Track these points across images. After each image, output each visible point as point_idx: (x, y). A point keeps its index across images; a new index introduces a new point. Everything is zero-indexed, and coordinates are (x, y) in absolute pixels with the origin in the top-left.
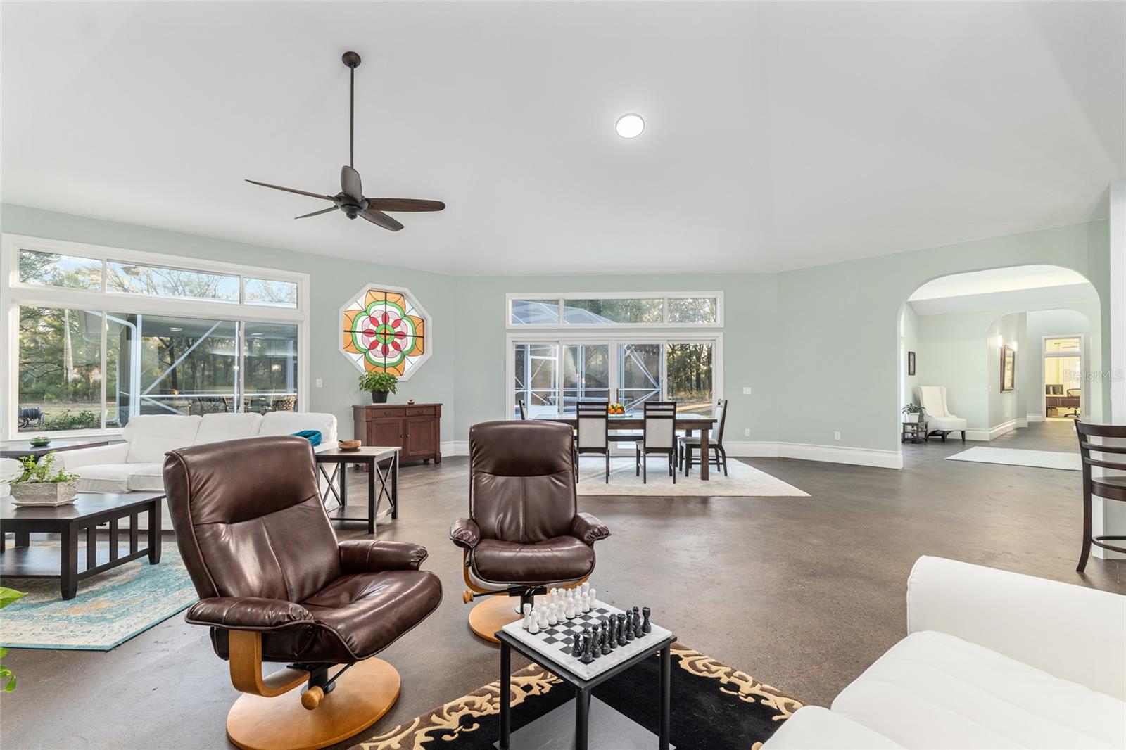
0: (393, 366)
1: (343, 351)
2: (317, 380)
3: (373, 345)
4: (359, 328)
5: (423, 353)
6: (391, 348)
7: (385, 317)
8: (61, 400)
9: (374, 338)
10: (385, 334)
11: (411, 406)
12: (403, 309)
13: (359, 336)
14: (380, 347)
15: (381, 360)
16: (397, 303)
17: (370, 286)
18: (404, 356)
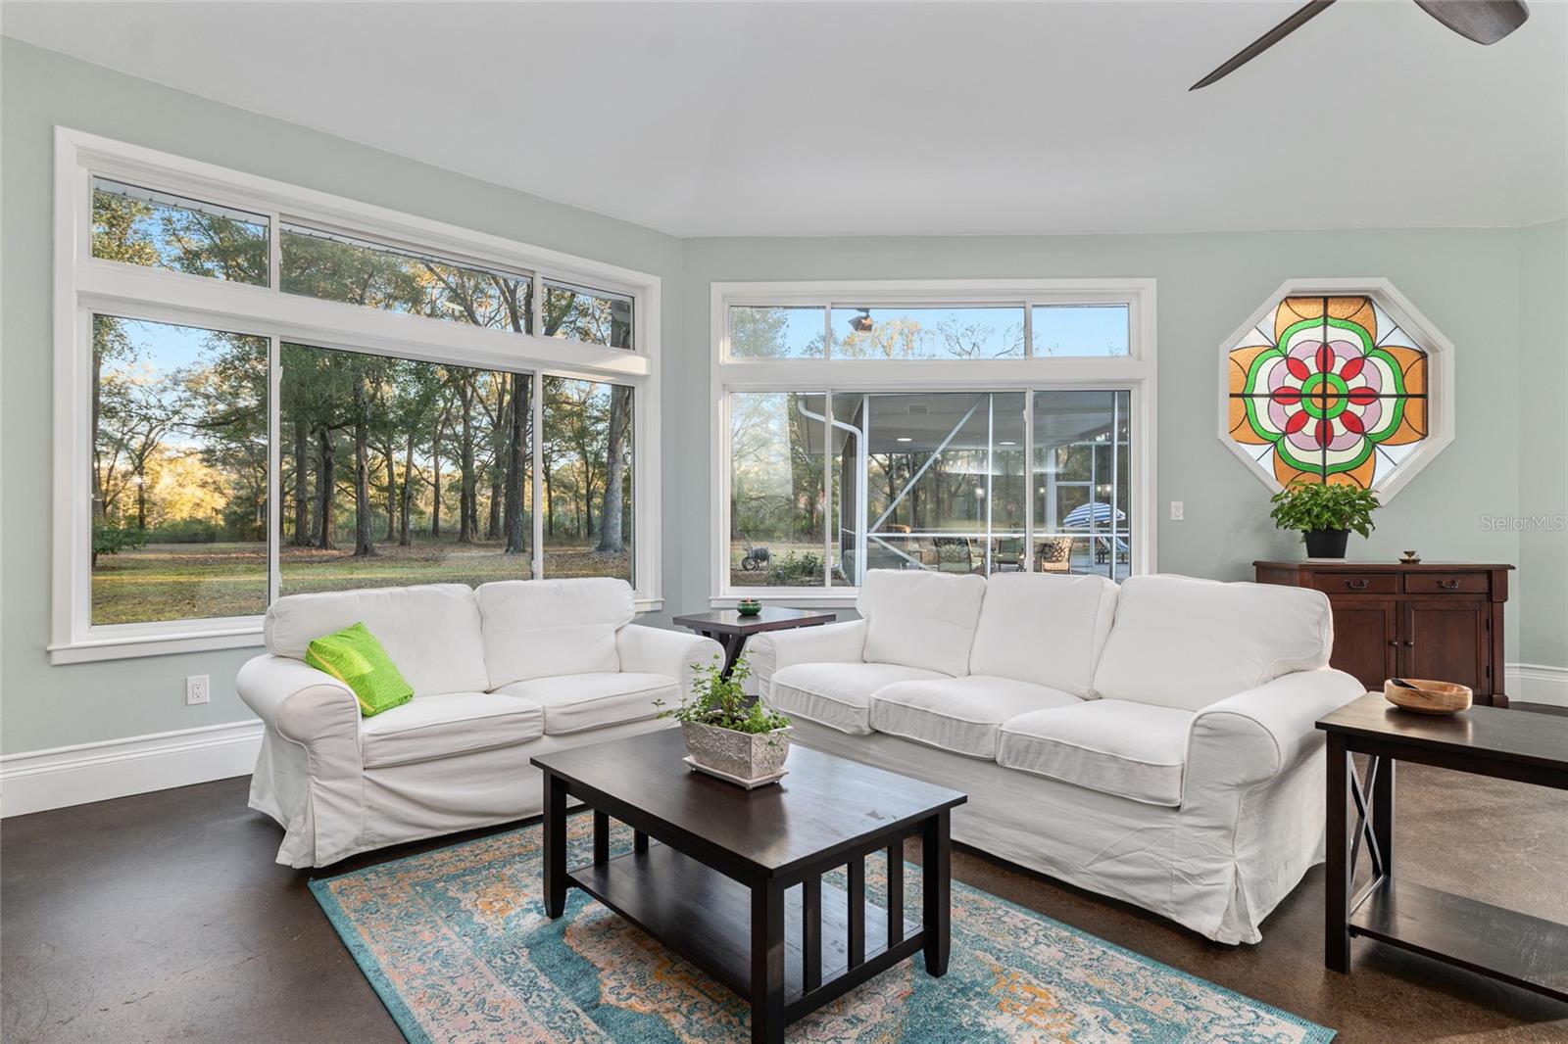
0: (1345, 470)
1: (1229, 441)
2: (1173, 504)
3: (1295, 424)
4: (1261, 387)
5: (1424, 436)
6: (1338, 427)
7: (1325, 355)
8: (789, 539)
9: (1298, 407)
10: (1324, 396)
11: (1411, 567)
12: (1368, 333)
13: (1261, 404)
14: (1310, 427)
15: (1315, 458)
16: (1354, 319)
17: (1289, 287)
18: (1372, 444)
